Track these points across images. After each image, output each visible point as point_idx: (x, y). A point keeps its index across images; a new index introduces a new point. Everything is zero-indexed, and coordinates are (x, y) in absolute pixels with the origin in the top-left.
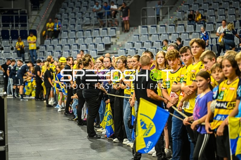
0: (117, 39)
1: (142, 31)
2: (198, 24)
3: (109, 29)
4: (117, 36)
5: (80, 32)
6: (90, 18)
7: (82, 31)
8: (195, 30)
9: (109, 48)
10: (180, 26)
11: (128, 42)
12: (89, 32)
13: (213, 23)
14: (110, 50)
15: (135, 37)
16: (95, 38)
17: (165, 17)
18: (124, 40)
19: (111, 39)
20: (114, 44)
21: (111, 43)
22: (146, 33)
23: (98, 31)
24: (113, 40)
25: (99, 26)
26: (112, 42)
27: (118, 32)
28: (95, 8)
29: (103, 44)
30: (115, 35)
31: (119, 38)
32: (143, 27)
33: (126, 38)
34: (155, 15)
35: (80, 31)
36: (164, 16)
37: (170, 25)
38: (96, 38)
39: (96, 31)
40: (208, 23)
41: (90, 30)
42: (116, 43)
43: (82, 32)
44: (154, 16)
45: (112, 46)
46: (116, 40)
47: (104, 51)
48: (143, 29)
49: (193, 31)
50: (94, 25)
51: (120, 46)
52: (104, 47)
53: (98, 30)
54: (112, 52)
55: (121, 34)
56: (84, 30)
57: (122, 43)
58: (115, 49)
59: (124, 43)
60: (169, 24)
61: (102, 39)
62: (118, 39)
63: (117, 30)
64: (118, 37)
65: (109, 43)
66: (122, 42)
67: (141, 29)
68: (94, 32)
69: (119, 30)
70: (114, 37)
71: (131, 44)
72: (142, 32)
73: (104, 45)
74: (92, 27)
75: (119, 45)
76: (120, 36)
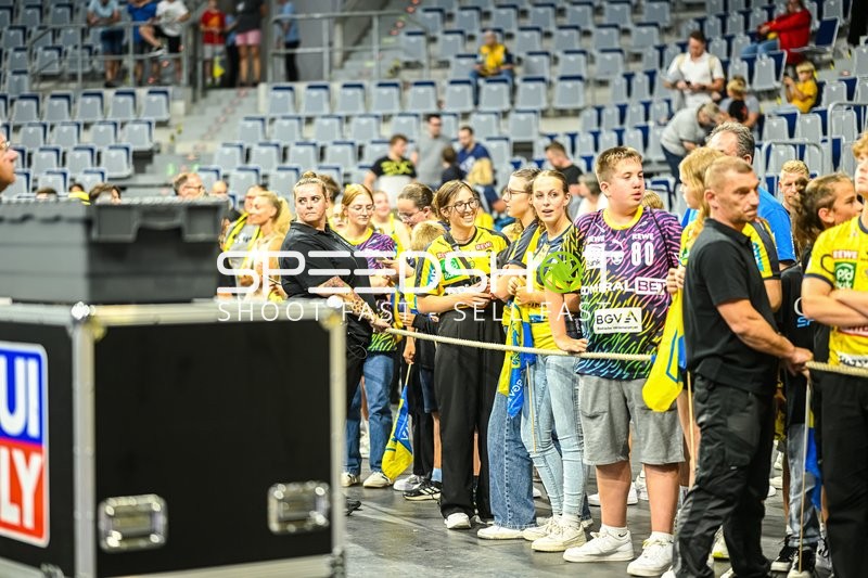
0: (173, 131)
1: (274, 106)
2: (489, 81)
3: (142, 92)
4: (173, 122)
5: (25, 103)
6: (59, 49)
7: (36, 98)
8: (476, 103)
9: (148, 168)
10: (421, 90)
11: (225, 145)
12: (64, 102)
13: (542, 80)
14: (153, 172)
15: (250, 124)
16: (87, 126)
17: (353, 56)
18: (203, 138)
19: (154, 131)
20: (164, 150)
21: (156, 149)
22: (287, 110)
23: (97, 100)
24: (161, 136)
25: (102, 83)
26: (158, 144)
27: (179, 106)
28: (95, 12)
29: (127, 149)
30: (164, 117)
31: (182, 128)
32: (276, 89)
33: (210, 129)
34: (321, 45)
35: (23, 97)
36: (350, 48)
37: (381, 85)
38: (93, 128)
39: (89, 100)
40: (526, 80)
41: (67, 97)
42: (171, 150)
43: (33, 103)
44: (318, 50)
45: (156, 158)
46: (172, 138)
47: (129, 177)
48: (274, 98)
49: (469, 107)
50: (80, 77)
51: (191, 157)
52: (131, 160)
53: (100, 95)
54: (162, 182)
55: (188, 113)
56: (40, 95)
57: (195, 148)
58: (171, 170)
59: (204, 148)
60: (377, 82)
61: (119, 133)
62: (180, 132)
63: (173, 99)
64: (177, 126)
65: (147, 146)
66: (197, 142)
67: (267, 95)
68: (83, 104)
69: (181, 99)
70: (162, 124)
71: (237, 150)
72: (272, 109)
73: (131, 154)
74: (73, 85)
75: (186, 156)
76: (183, 120)
